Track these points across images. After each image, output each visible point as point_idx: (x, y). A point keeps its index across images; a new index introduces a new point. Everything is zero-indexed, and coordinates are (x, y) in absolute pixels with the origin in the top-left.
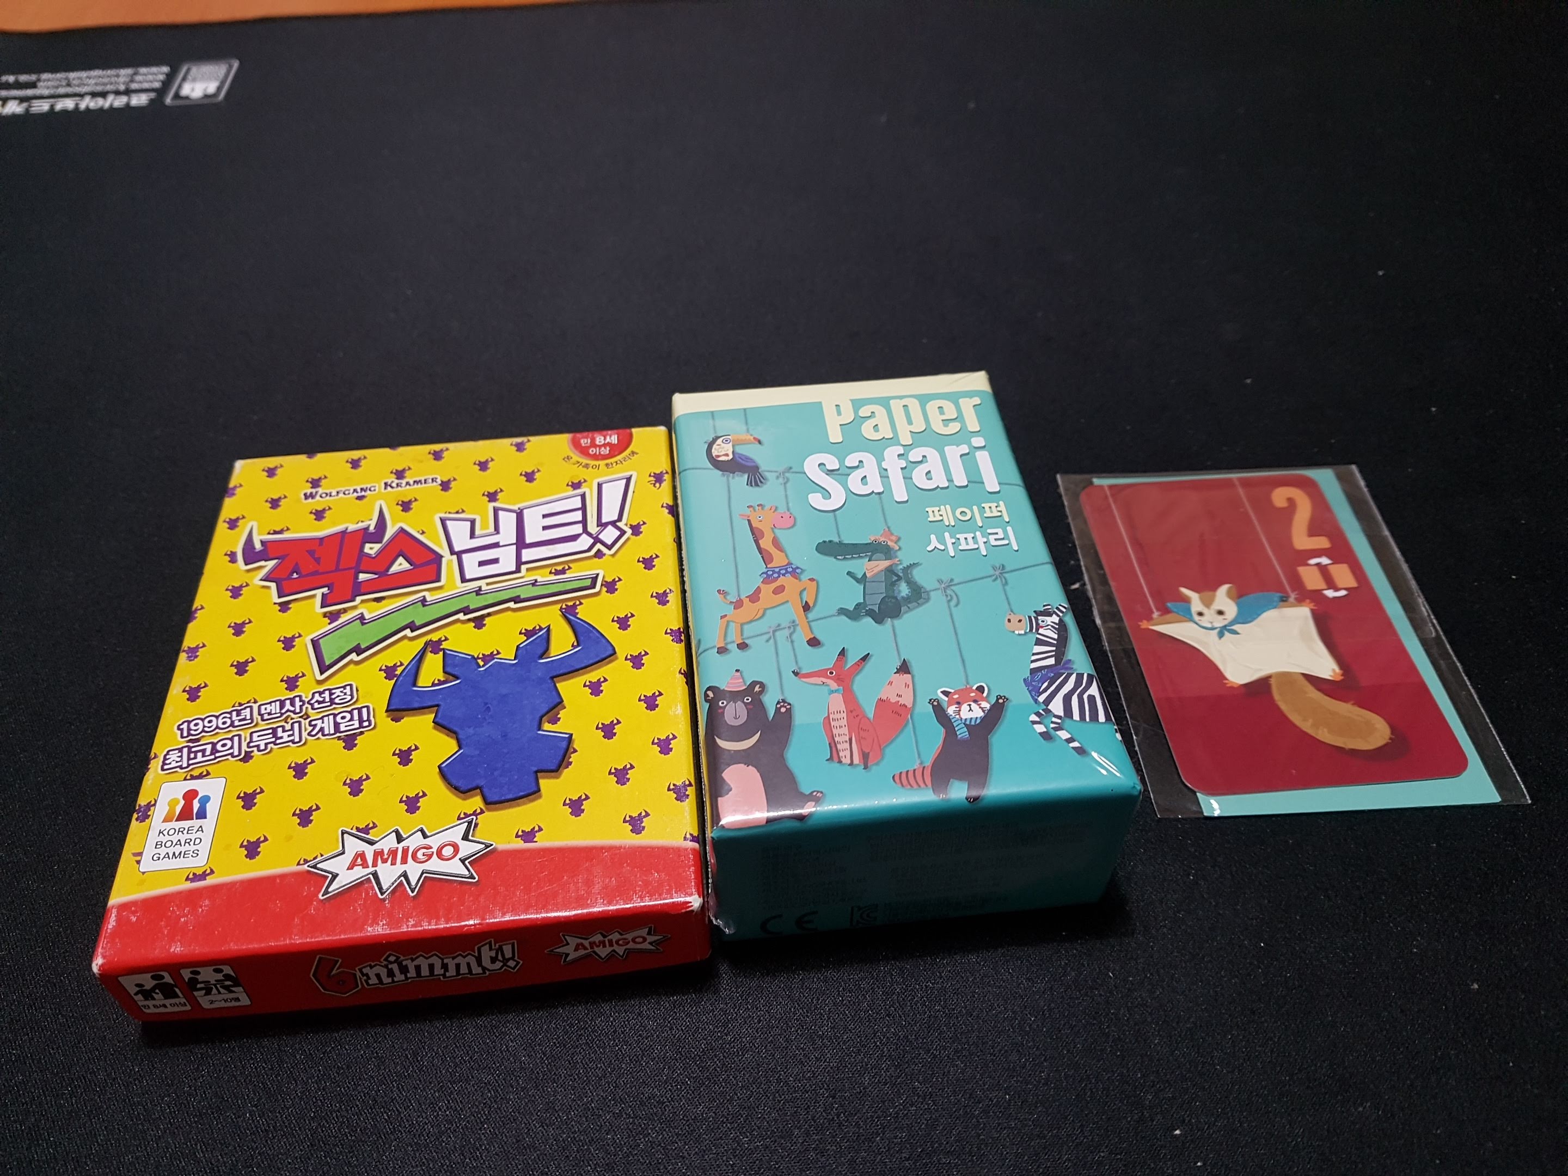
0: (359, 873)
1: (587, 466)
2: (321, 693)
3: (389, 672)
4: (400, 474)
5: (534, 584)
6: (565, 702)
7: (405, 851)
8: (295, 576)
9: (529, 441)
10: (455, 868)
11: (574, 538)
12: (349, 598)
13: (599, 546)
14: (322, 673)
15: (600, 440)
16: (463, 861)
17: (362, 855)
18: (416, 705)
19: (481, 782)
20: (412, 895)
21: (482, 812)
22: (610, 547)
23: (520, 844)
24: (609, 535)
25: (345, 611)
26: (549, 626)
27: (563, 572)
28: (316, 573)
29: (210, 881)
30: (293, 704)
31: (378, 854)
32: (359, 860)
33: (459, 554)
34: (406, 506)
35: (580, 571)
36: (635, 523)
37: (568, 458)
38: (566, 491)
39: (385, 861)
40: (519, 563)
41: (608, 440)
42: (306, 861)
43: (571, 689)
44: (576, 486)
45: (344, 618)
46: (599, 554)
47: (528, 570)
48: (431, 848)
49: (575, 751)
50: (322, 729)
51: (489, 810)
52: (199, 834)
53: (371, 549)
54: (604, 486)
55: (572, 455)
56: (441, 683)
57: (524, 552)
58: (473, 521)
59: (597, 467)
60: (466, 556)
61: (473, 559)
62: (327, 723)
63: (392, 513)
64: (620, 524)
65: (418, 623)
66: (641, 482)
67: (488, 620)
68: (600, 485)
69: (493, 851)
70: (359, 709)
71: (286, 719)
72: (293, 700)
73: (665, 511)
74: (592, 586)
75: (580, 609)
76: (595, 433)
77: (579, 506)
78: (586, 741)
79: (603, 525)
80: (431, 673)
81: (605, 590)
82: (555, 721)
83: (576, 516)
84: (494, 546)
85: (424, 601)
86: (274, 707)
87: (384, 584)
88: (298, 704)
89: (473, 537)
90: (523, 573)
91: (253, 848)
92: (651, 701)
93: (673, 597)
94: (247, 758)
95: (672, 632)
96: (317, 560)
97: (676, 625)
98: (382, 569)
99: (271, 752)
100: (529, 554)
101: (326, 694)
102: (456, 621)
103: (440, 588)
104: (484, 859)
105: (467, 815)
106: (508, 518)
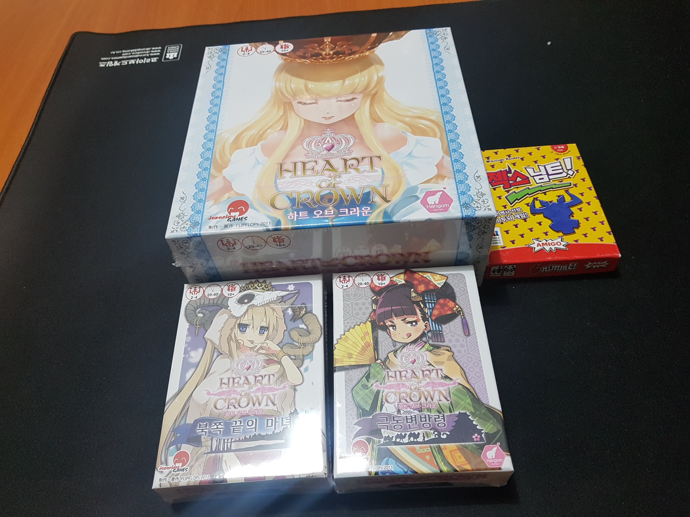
0: (540, 248)
1: (558, 154)
2: (513, 209)
3: (528, 205)
4: (509, 156)
5: (555, 184)
6: (574, 212)
7: (549, 243)
8: (493, 182)
9: (540, 147)
10: (561, 247)
11: (561, 173)
12: (510, 187)
13: (568, 175)
14: (511, 205)
15: (559, 147)
16: (563, 246)
17: (539, 244)
18: (538, 212)
19: (561, 230)
20: (555, 252)
21: (563, 236)
22: (572, 175)
23: (575, 243)
24: (570, 172)
25: (510, 190)
26: (563, 195)
27: (561, 182)
28: (498, 181)
29: (506, 248)
30: (507, 212)
33: (533, 177)
34: (514, 164)
35: (566, 182)
36: (576, 170)
38: (555, 161)
39: (545, 245)
40: (550, 179)
41: (561, 147)
42: (527, 245)
43: (573, 209)
44: (557, 159)
45: (510, 192)
46: (569, 177)
47: (552, 181)
48: (554, 243)
49: (580, 224)
50: (517, 217)
51: (565, 235)
52: (499, 239)
53: (510, 175)
54: (565, 160)
55: (553, 151)
56: (541, 208)
57: (550, 176)
58: (533, 168)
59: (561, 155)
60: (535, 177)
61: (537, 178)
62: (518, 216)
63: (511, 167)
64: (572, 170)
65: (530, 193)
66: (574, 159)
67: (547, 193)
68: (563, 159)
69: (569, 244)
70: (524, 213)
71: (507, 215)
72: (507, 210)
73: (583, 167)
74: (571, 185)
75: (569, 191)
76: (557, 145)
77: (560, 165)
78: (582, 222)
79: (569, 170)
80: (538, 205)
81: (574, 186)
82: (573, 217)
83: (560, 167)
84: (541, 175)
85: (529, 188)
86: (503, 212)
87: (517, 184)
88: (509, 212)
89: (535, 172)
90: (551, 182)
91: (513, 242)
92: (595, 213)
93: (593, 188)
94: (502, 223)
95: (595, 197)
96: (497, 178)
97: (596, 195)
98: (515, 180)
99: (507, 222)
100: (551, 177)
101: (514, 209)
102: (539, 193)
103: (531, 185)
104: (568, 245)
105: (560, 237)
106: (542, 168)
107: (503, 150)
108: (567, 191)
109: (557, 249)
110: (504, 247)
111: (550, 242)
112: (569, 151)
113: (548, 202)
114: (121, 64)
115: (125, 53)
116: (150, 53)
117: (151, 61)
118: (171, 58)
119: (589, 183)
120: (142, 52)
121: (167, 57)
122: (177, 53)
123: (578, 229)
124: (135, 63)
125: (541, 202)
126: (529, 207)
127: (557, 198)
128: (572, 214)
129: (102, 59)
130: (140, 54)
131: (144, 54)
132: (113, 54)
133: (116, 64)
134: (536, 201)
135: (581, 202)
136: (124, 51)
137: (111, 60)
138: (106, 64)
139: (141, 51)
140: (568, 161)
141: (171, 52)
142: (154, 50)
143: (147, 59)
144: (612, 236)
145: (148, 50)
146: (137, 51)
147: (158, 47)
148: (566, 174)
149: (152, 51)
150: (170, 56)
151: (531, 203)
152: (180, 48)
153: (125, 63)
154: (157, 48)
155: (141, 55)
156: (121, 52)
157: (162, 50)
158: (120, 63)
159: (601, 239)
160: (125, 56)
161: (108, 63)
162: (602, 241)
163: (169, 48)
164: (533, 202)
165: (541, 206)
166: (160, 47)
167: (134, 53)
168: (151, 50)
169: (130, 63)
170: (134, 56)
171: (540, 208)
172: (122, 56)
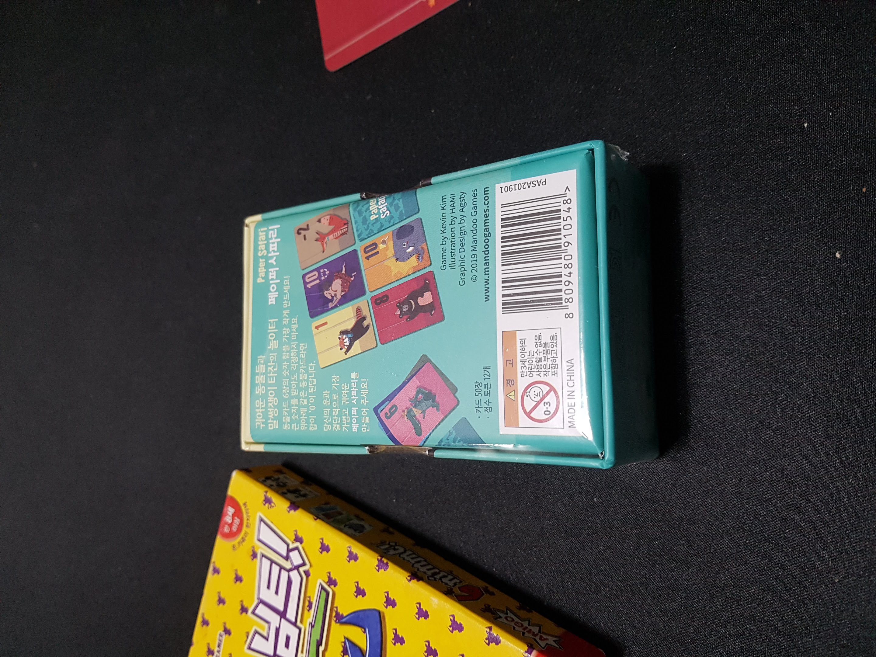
1: (243, 540)
4: (210, 651)
5: (312, 626)
9: (214, 562)
11: (290, 582)
15: (228, 519)
26: (345, 638)
27: (310, 604)
35: (314, 594)
36: (294, 537)
37: (234, 547)
38: (256, 564)
40: (295, 624)
41: (230, 514)
44: (254, 555)
46: (307, 573)
47: (301, 622)
54: (261, 538)
55: (232, 544)
59: (246, 534)
66: (266, 514)
75: (340, 611)
81: (333, 587)
106: (262, 610)
107: (192, 648)
108: (340, 619)
112: (245, 504)
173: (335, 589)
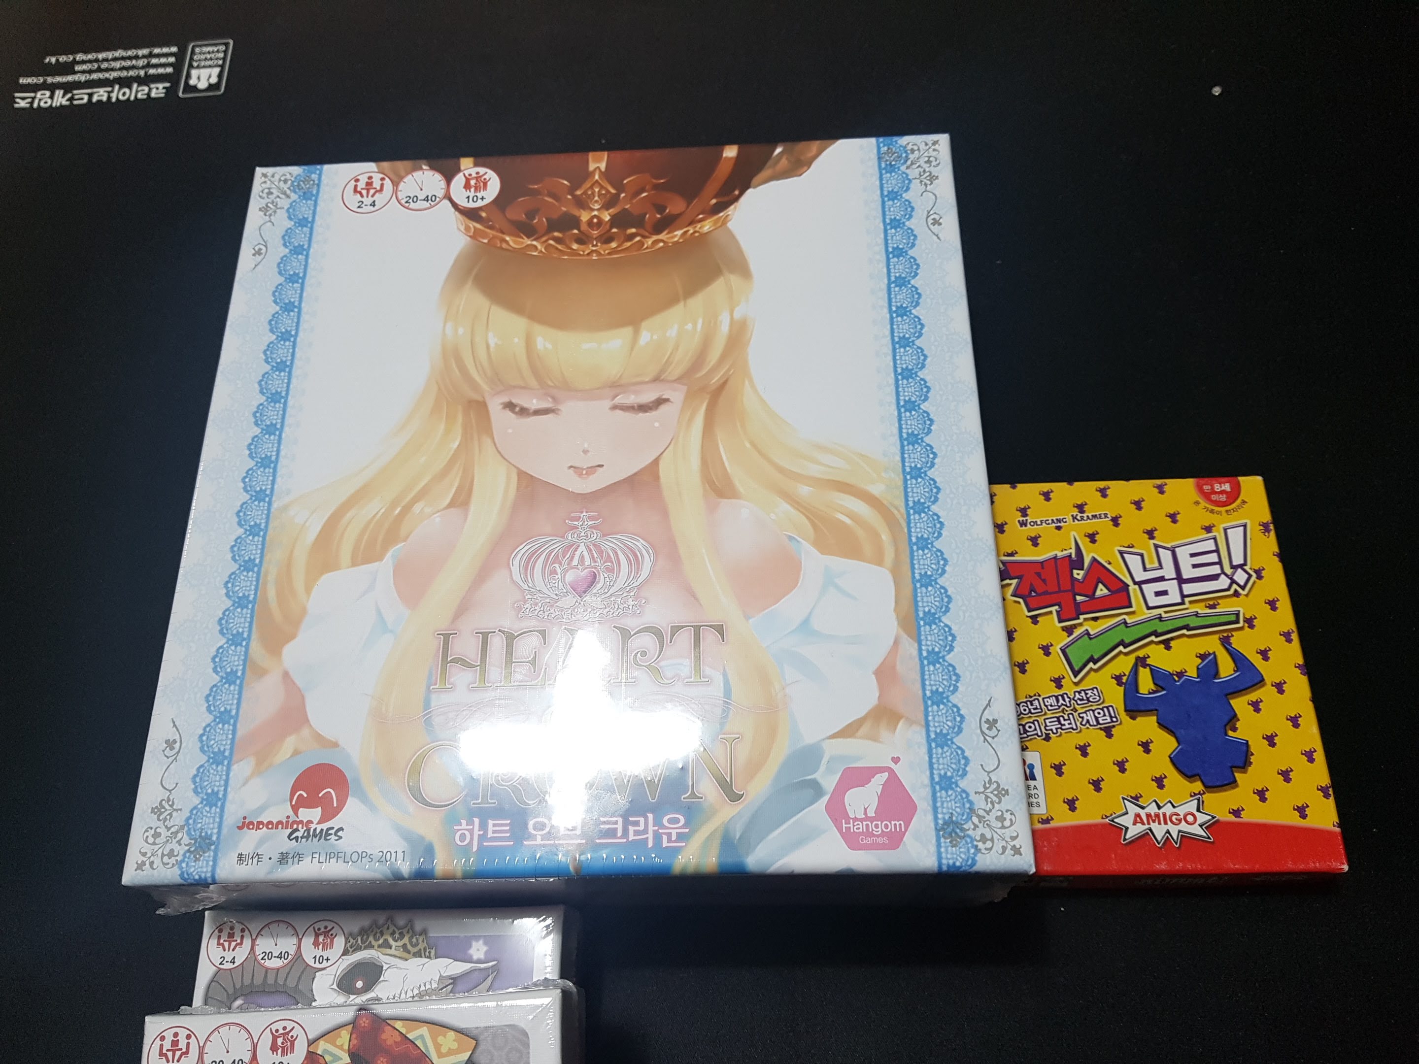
0: (1139, 829)
1: (1212, 511)
2: (1079, 692)
3: (1118, 679)
5: (1197, 615)
6: (1239, 716)
7: (1164, 815)
8: (1033, 594)
9: (1166, 484)
11: (1215, 577)
12: (1075, 616)
13: (1235, 586)
14: (1075, 677)
15: (1217, 487)
16: (1201, 826)
17: (1138, 815)
18: (1143, 708)
19: (1200, 772)
20: (1177, 846)
21: (1204, 793)
22: (1243, 588)
23: (1232, 818)
24: (1241, 577)
25: (1075, 626)
26: (1214, 653)
27: (1214, 606)
28: (1046, 592)
29: (1053, 824)
30: (1064, 700)
31: (1148, 816)
32: (1138, 819)
33: (1139, 584)
34: (1092, 538)
35: (1225, 607)
36: (1257, 568)
37: (1197, 503)
38: (1202, 534)
41: (1223, 488)
42: (1107, 817)
43: (1240, 704)
44: (1209, 529)
45: (1077, 632)
46: (1236, 594)
47: (1191, 602)
48: (1179, 815)
49: (1252, 754)
50: (1088, 721)
51: (1208, 792)
52: (1035, 791)
53: (1079, 574)
54: (1229, 533)
55: (1199, 499)
56: (1154, 692)
57: (1184, 586)
58: (1142, 555)
59: (1219, 513)
60: (1144, 586)
61: (1150, 589)
62: (1090, 717)
63: (1084, 544)
64: (1246, 568)
65: (1127, 641)
66: (1254, 529)
67: (1172, 643)
68: (1225, 530)
69: (1217, 821)
70: (1107, 708)
71: (1063, 711)
72: (1062, 696)
73: (1276, 559)
74: (1237, 622)
75: (1232, 640)
76: (1213, 480)
77: (1214, 548)
78: (1258, 747)
79: (1234, 568)
80: (1146, 683)
81: (1246, 625)
82: (1235, 729)
83: (1213, 558)
84: (1162, 579)
85: (1125, 623)
86: (1052, 701)
87: (1097, 606)
88: (1067, 700)
89: (1145, 569)
90: (1187, 605)
91: (1071, 804)
92: (1295, 721)
93: (1295, 636)
94: (1047, 738)
95: (1298, 667)
96: (1044, 581)
97: (1301, 661)
98: (1090, 593)
99: (1061, 735)
100: (1188, 589)
101: (1083, 694)
102: (1152, 642)
103: (1133, 613)
104: (1213, 826)
105: (1195, 794)
107: (1065, 484)
108: (1225, 642)
109: (1185, 837)
110: (1047, 821)
111: (1168, 810)
112: (1244, 502)
113: (1172, 675)
114: (71, 99)
115: (83, 62)
116: (149, 66)
117: (148, 94)
118: (203, 85)
119: (1286, 618)
120: (128, 63)
121: (192, 82)
122: (217, 70)
123: (1245, 772)
124: (109, 98)
125: (1156, 673)
126: (1122, 688)
127: (1199, 661)
128: (1232, 719)
129: (23, 81)
130: (123, 69)
131: (133, 67)
132: (50, 63)
133: (60, 99)
134: (1141, 669)
135: (1260, 682)
136: (80, 57)
137: (44, 86)
138: (33, 98)
139: (123, 58)
140: (1236, 536)
141: (204, 67)
142: (159, 56)
143: (140, 89)
144: (1331, 802)
145: (144, 57)
146: (115, 59)
147: (168, 45)
148: (1229, 581)
149: (154, 61)
150: (199, 78)
151: (1127, 674)
152: (225, 52)
153: (82, 97)
154: (165, 50)
155: (124, 74)
156: (71, 58)
157: (180, 56)
158: (69, 95)
159: (1302, 811)
160: (83, 72)
161: (39, 95)
162: (1303, 816)
163: (197, 50)
164: (1135, 672)
165: (1152, 687)
166: (173, 45)
167: (105, 65)
168: (151, 55)
169: (95, 99)
170: (107, 75)
171: (1150, 693)
172: (75, 73)
173: (1247, 629)
